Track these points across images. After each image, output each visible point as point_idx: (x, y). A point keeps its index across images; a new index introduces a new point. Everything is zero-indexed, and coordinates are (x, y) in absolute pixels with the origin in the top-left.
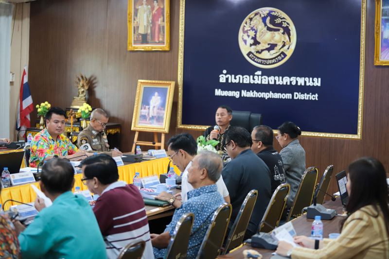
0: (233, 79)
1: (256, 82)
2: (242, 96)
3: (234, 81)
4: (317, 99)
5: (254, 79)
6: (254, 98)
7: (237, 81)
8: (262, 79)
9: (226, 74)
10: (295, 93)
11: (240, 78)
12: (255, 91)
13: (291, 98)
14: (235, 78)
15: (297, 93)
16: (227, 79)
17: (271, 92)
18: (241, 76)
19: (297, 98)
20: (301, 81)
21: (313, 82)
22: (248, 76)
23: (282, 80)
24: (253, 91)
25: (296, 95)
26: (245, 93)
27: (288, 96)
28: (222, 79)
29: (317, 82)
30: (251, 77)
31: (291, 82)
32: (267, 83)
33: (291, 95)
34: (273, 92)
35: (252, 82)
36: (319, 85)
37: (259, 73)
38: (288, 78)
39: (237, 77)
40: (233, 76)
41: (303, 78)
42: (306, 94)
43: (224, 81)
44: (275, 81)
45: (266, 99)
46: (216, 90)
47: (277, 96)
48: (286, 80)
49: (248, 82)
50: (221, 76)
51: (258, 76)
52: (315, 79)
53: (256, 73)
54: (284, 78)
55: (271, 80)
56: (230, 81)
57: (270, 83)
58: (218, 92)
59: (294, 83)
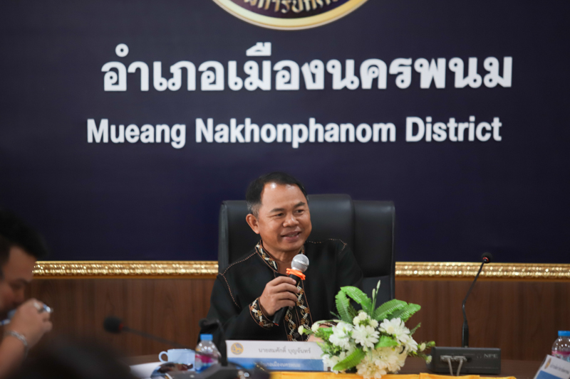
0: (155, 79)
1: (253, 83)
2: (199, 139)
3: (161, 84)
4: (497, 138)
5: (242, 75)
6: (245, 144)
7: (175, 84)
8: (274, 73)
9: (127, 61)
10: (410, 121)
11: (184, 71)
12: (248, 121)
13: (393, 138)
14: (167, 75)
15: (419, 121)
16: (134, 79)
17: (312, 121)
18: (190, 66)
19: (418, 138)
20: (432, 73)
21: (482, 72)
22: (218, 66)
23: (357, 73)
24: (240, 122)
25: (415, 127)
26: (205, 130)
27: (384, 131)
28: (114, 80)
29: (500, 73)
30: (232, 65)
31: (391, 78)
32: (295, 86)
33: (392, 127)
34: (323, 121)
35: (235, 84)
36: (506, 82)
37: (264, 49)
38: (381, 64)
39: (176, 69)
40: (157, 66)
41: (442, 61)
42: (452, 121)
43: (122, 87)
44: (328, 77)
45: (295, 145)
46: (91, 123)
47: (335, 133)
48: (373, 72)
49: (220, 86)
50: (106, 67)
51: (259, 60)
52: (491, 63)
53: (251, 52)
54: (365, 65)
55: (314, 74)
56: (145, 87)
57: (310, 85)
58: (98, 131)
59: (404, 82)
